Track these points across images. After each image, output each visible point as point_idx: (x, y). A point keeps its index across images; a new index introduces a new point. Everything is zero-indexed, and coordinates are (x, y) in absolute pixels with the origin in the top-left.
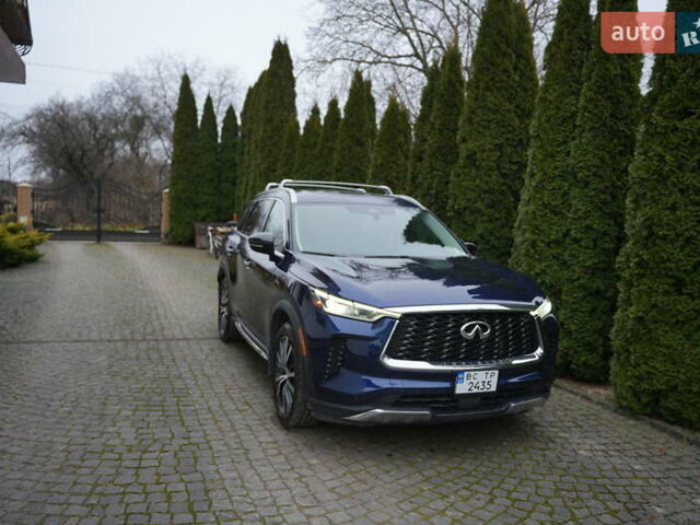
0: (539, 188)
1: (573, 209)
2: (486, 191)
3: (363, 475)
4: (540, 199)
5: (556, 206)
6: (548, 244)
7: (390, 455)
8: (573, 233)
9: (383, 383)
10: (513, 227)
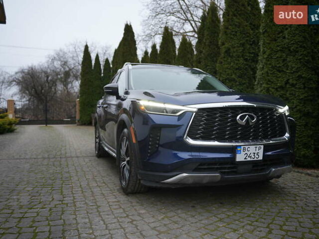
0: (269, 58)
1: (290, 67)
2: (237, 69)
3: (176, 219)
4: (270, 64)
5: (280, 67)
6: (276, 89)
7: (193, 207)
8: (291, 81)
9: (185, 155)
10: (254, 85)
